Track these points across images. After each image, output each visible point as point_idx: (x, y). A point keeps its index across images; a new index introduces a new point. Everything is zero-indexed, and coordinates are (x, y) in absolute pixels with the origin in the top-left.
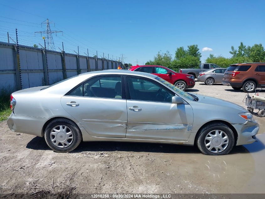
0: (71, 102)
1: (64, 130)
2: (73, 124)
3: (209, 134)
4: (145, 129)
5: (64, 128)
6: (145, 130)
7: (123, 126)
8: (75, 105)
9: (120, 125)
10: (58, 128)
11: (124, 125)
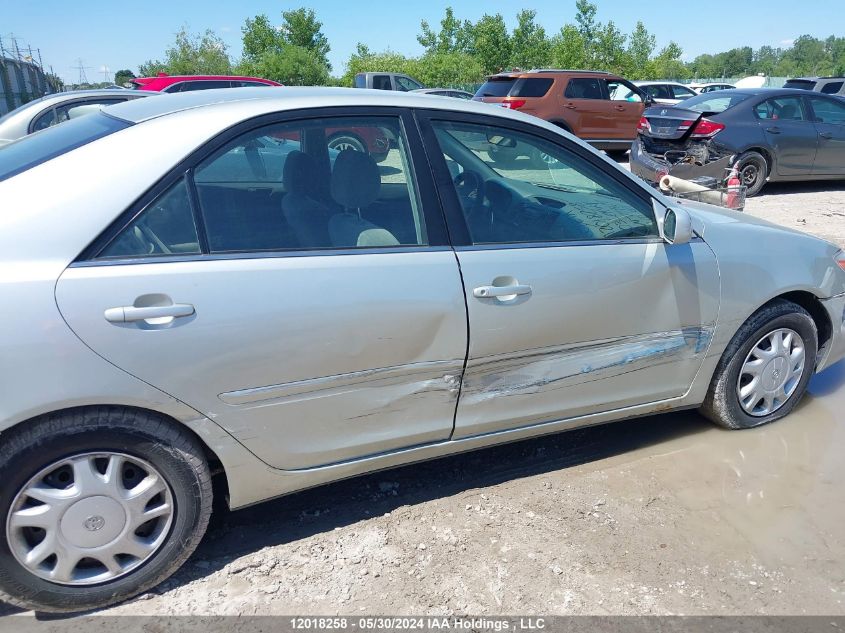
0: (139, 303)
1: (106, 478)
2: (162, 431)
3: (755, 350)
4: (538, 378)
5: (101, 466)
6: (538, 384)
7: (444, 386)
8: (168, 319)
9: (426, 384)
10: (64, 478)
11: (449, 382)
